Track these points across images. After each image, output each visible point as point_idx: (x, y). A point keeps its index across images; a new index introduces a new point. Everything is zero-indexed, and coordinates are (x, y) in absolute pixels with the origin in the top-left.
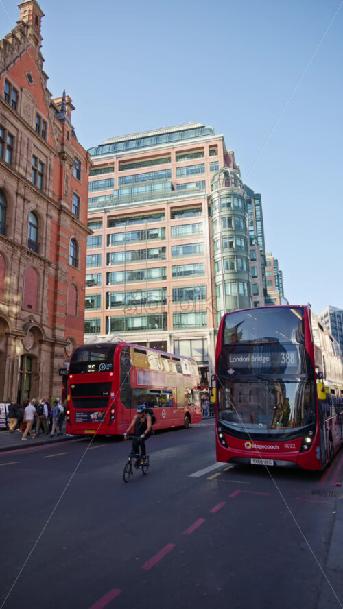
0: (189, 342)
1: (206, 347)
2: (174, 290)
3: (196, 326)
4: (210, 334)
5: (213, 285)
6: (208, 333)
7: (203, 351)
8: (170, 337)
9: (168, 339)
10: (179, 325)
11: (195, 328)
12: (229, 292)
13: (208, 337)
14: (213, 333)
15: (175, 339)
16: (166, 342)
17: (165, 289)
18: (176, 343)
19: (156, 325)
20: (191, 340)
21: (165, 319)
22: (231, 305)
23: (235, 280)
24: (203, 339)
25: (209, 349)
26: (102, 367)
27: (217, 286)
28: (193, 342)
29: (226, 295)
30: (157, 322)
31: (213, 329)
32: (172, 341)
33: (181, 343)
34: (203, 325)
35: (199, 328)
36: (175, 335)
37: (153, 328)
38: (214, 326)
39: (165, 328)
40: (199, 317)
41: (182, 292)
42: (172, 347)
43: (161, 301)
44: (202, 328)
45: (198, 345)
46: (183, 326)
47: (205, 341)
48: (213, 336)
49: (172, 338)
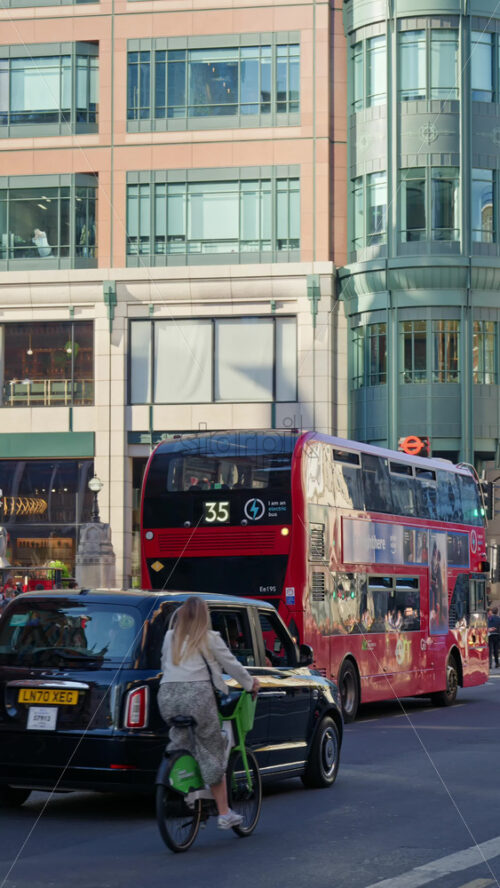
0: (207, 328)
1: (288, 358)
2: (136, 61)
3: (242, 249)
4: (315, 293)
5: (339, 40)
6: (302, 285)
7: (274, 376)
8: (111, 299)
9: (99, 314)
10: (153, 244)
11: (240, 259)
12: (417, 80)
13: (302, 306)
14: (327, 286)
15: (135, 312)
16: (89, 324)
17: (88, 49)
18: (141, 330)
19: (41, 240)
20: (213, 319)
21: (88, 211)
22: (421, 149)
23: (452, 17)
24: (273, 318)
25: (306, 370)
26: (254, 509)
27: (355, 46)
28: (224, 329)
29: (402, 97)
30: (46, 223)
31: (328, 267)
32: (121, 323)
33: (165, 332)
34: (280, 243)
35: (259, 258)
36: (132, 289)
37: (25, 251)
38: (331, 257)
39: (85, 251)
40: (260, 204)
41: (177, 69)
42: (120, 351)
43: (66, 116)
44: (275, 260)
45: (249, 344)
46: (178, 247)
47: (287, 329)
48: (326, 302)
49: (121, 310)
